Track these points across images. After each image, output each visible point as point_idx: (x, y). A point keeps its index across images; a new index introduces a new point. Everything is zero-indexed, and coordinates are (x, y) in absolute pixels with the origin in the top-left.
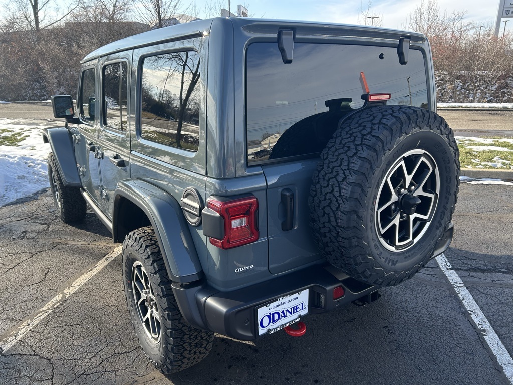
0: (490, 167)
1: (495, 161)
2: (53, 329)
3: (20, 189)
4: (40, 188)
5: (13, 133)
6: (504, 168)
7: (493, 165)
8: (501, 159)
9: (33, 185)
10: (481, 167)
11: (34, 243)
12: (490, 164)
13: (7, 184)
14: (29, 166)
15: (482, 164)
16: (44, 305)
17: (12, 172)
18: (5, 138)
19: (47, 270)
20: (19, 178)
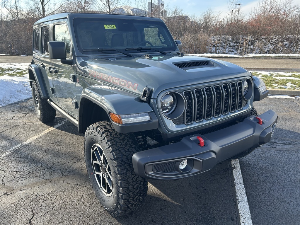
0: (283, 88)
1: (287, 85)
2: (11, 159)
3: (17, 97)
4: (28, 97)
5: (22, 70)
6: (291, 89)
7: (284, 87)
8: (292, 84)
9: (25, 96)
10: (277, 88)
11: (16, 122)
12: (283, 86)
13: (11, 95)
14: (25, 86)
15: (278, 86)
16: (11, 148)
17: (15, 89)
18: (18, 73)
19: (18, 134)
20: (18, 91)
